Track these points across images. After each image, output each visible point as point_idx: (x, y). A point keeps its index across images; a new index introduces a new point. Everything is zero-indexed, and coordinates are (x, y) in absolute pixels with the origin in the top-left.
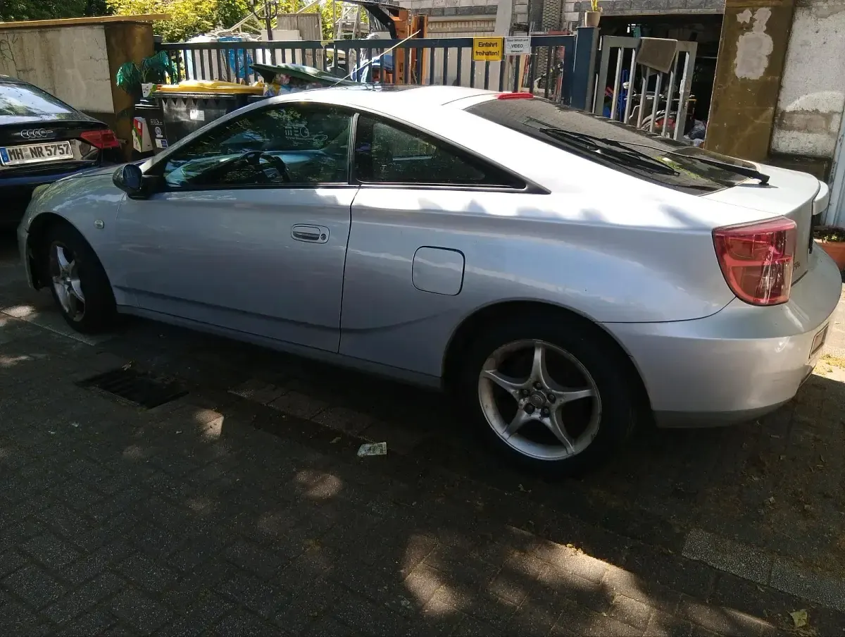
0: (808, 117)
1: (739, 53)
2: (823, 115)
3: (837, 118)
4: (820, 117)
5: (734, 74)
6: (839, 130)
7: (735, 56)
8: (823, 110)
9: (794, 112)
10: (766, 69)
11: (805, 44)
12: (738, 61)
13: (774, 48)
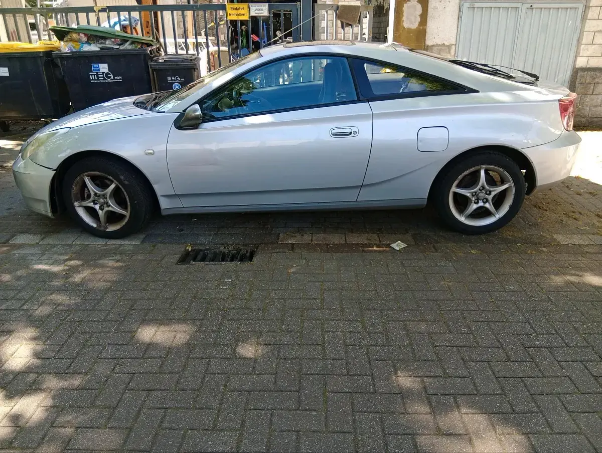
0: (440, 48)
1: (405, 14)
2: (447, 46)
3: (453, 47)
4: (446, 48)
5: (403, 25)
6: (455, 53)
7: (403, 16)
8: (446, 44)
9: (433, 46)
10: (419, 22)
11: (435, 8)
12: (404, 18)
13: (423, 10)
